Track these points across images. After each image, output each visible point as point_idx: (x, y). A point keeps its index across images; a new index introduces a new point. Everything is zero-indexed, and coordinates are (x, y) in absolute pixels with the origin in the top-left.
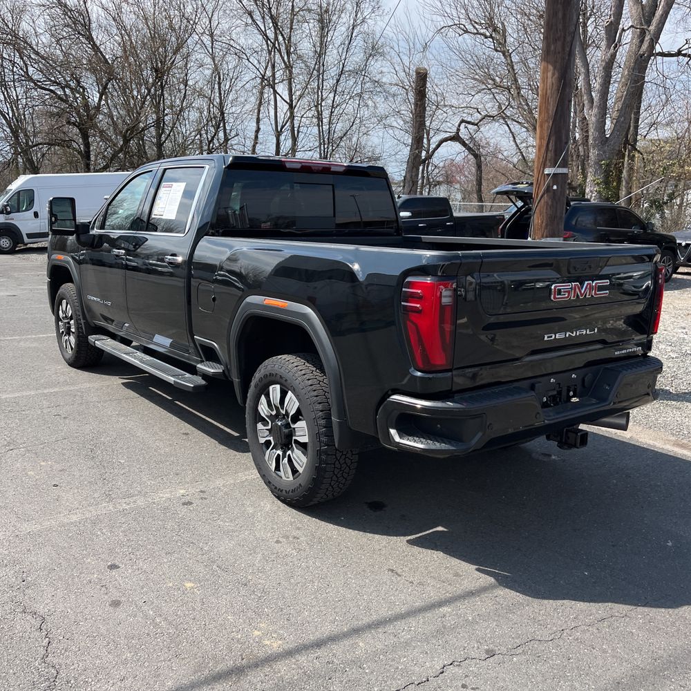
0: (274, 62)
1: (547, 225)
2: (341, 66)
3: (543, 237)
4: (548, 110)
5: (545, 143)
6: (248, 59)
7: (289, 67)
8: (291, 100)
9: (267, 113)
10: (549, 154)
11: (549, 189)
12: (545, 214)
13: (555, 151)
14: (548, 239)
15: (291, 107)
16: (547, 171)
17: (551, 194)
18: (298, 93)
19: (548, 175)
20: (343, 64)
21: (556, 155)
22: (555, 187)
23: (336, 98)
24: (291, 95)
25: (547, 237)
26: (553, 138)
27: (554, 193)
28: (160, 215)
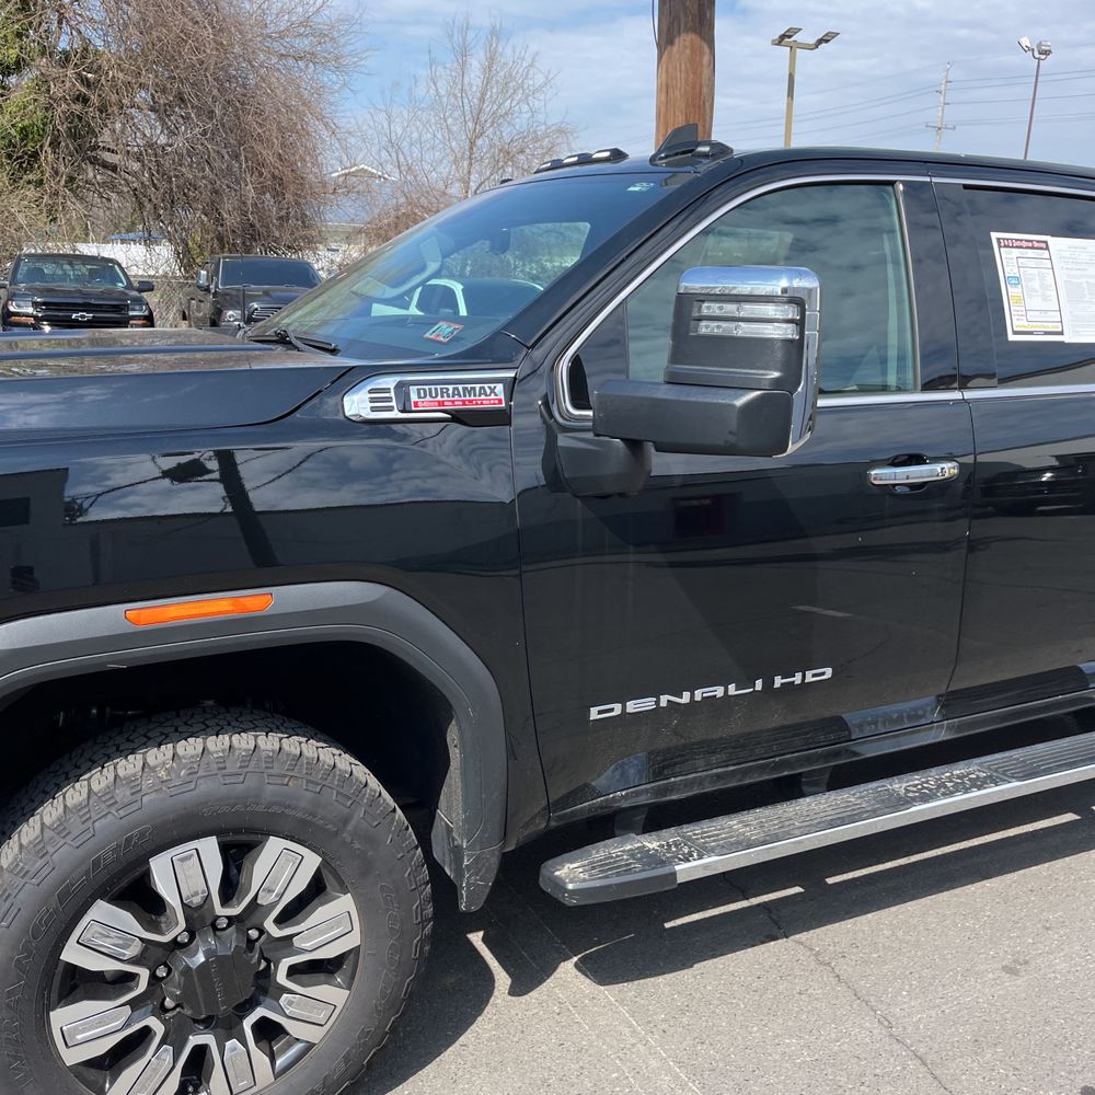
28: (1046, 333)
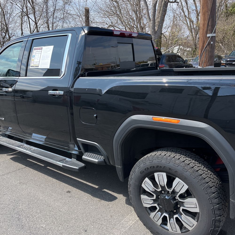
0: (27, 6)
1: (209, 60)
2: (54, 7)
3: (207, 66)
4: (208, 6)
5: (207, 23)
6: (17, 5)
7: (33, 8)
8: (36, 21)
9: (27, 26)
10: (209, 27)
11: (209, 44)
12: (208, 56)
13: (212, 26)
14: (209, 67)
15: (36, 23)
16: (208, 35)
17: (210, 46)
18: (38, 18)
19: (209, 37)
20: (55, 7)
21: (212, 27)
22: (212, 43)
23: (54, 20)
24: (35, 18)
25: (209, 66)
26: (211, 20)
27: (212, 45)
28: (36, 66)
